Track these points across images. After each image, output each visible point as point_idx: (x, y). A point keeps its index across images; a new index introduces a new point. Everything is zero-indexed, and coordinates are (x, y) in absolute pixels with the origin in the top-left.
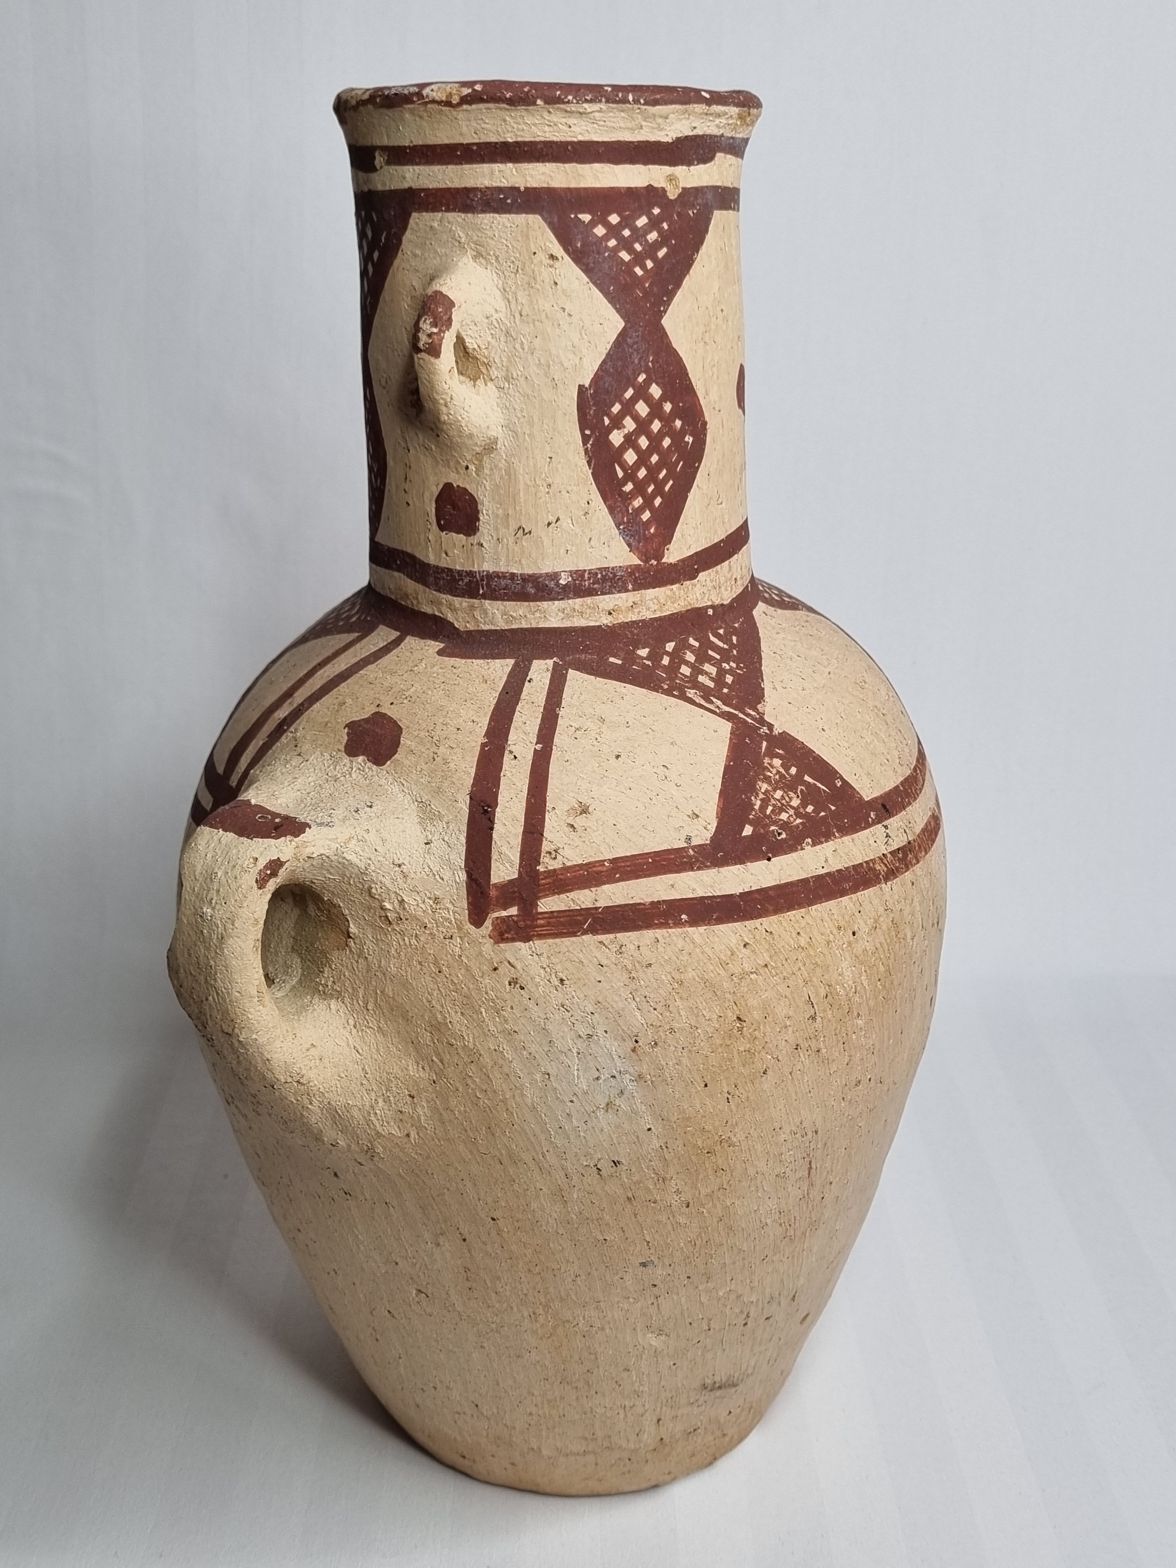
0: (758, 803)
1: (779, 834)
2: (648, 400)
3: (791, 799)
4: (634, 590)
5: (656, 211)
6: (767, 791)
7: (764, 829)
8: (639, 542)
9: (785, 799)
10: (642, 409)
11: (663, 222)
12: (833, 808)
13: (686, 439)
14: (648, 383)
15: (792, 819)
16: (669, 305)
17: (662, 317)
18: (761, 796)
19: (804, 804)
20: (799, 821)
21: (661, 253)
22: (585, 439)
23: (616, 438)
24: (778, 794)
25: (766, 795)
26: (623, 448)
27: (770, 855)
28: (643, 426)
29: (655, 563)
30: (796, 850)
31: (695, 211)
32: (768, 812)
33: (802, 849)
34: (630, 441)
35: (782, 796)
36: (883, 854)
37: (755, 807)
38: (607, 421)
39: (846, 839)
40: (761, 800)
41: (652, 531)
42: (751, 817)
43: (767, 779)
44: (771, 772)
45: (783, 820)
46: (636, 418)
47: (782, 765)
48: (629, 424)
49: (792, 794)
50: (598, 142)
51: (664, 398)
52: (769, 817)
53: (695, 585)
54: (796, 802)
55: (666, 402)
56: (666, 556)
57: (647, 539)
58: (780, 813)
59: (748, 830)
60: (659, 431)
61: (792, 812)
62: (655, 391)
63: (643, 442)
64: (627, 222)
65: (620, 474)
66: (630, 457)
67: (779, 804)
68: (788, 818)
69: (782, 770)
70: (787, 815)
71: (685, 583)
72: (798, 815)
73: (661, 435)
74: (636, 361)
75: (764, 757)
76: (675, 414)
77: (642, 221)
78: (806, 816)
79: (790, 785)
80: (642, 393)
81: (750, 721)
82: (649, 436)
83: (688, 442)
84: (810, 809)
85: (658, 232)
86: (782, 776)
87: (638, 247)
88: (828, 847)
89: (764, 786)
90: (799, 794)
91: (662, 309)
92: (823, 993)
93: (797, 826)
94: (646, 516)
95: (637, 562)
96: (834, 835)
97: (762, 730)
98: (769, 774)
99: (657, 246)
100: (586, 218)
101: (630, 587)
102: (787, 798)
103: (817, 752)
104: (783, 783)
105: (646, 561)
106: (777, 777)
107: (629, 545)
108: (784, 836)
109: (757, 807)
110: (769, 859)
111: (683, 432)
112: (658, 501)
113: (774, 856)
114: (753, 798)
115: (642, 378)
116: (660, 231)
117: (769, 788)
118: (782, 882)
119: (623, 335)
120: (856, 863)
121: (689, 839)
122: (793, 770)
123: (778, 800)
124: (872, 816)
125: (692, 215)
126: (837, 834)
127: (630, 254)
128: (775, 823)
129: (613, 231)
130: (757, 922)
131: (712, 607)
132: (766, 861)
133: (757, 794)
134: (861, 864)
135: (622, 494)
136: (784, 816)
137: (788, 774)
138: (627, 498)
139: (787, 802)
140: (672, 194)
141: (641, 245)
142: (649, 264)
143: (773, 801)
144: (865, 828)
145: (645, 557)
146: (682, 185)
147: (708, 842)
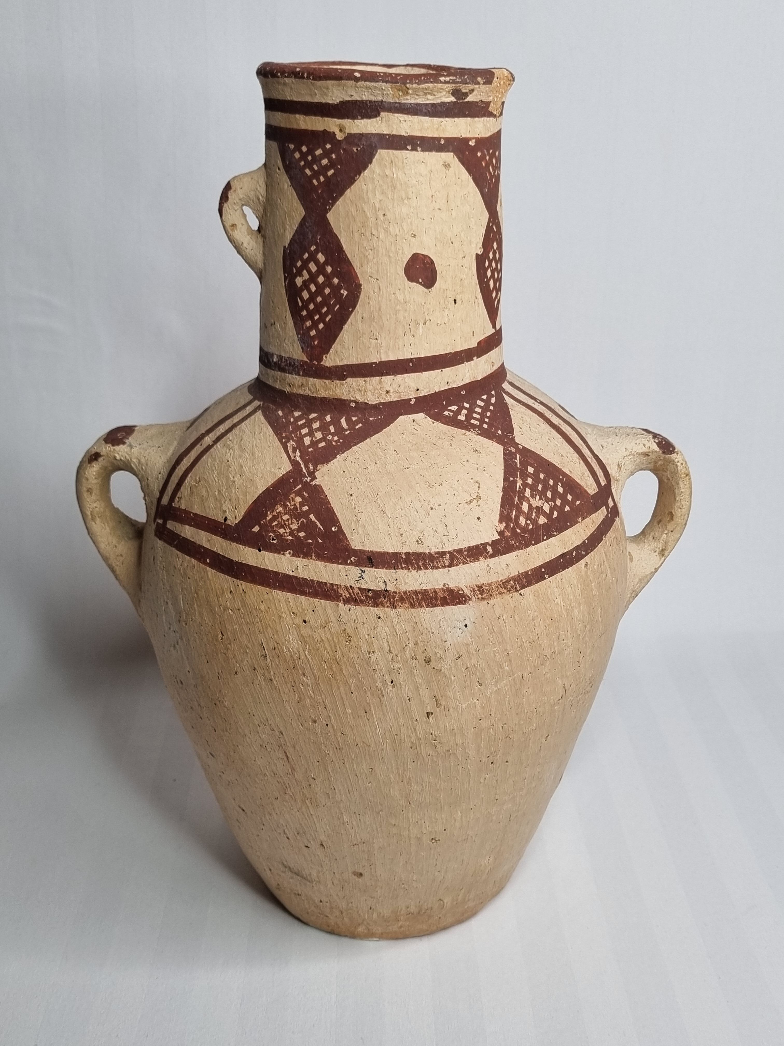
0: (270, 517)
1: (273, 539)
2: (317, 262)
3: (292, 523)
4: (303, 376)
5: (328, 146)
6: (280, 512)
7: (265, 533)
8: (308, 348)
9: (288, 521)
10: (313, 267)
11: (332, 154)
12: (320, 541)
13: (342, 292)
14: (317, 252)
15: (286, 535)
16: (332, 206)
17: (327, 213)
18: (275, 513)
19: (299, 530)
20: (290, 538)
21: (331, 173)
22: (285, 278)
23: (299, 281)
24: (286, 517)
25: (278, 515)
26: (301, 289)
27: (261, 548)
28: (313, 278)
29: (317, 363)
30: (279, 553)
31: (359, 149)
32: (274, 524)
33: (284, 554)
34: (306, 285)
35: (288, 519)
36: (351, 586)
37: (267, 518)
38: (295, 271)
39: (319, 563)
40: (274, 516)
41: (316, 343)
42: (262, 522)
43: (285, 506)
44: (290, 503)
45: (280, 533)
46: (309, 272)
47: (300, 502)
48: (306, 275)
49: (294, 521)
50: (296, 102)
51: (326, 263)
52: (272, 527)
53: (343, 385)
54: (294, 526)
55: (328, 266)
56: (324, 361)
57: (313, 347)
58: (280, 528)
59: (256, 529)
60: (323, 282)
61: (288, 531)
62: (321, 258)
63: (313, 288)
64: (311, 151)
65: (300, 304)
66: (305, 295)
67: (283, 523)
68: (284, 533)
69: (298, 505)
70: (284, 531)
71: (335, 381)
72: (291, 533)
73: (324, 285)
74: (310, 237)
75: (293, 493)
76: (334, 274)
77: (319, 152)
78: (298, 538)
79: (296, 514)
80: (313, 257)
81: (304, 470)
82: (316, 284)
83: (343, 294)
84: (302, 534)
85: (328, 160)
86: (296, 508)
87: (315, 167)
88: (300, 562)
89: (281, 509)
90: (300, 523)
91: (328, 207)
92: (271, 645)
93: (287, 540)
94: (313, 333)
95: (305, 359)
96: (311, 556)
97: (306, 479)
98: (288, 503)
99: (327, 168)
100: (292, 146)
101: (301, 373)
102: (290, 522)
103: (332, 505)
104: (293, 512)
105: (311, 361)
106: (292, 507)
107: (302, 348)
108: (275, 542)
109: (268, 518)
110: (260, 550)
111: (339, 287)
112: (321, 326)
113: (264, 550)
114: (269, 512)
115: (313, 248)
116: (330, 160)
117: (282, 511)
118: (262, 567)
119: (304, 219)
120: (321, 580)
121: (226, 519)
122: (305, 508)
123: (284, 521)
124: (352, 559)
125: (356, 151)
126: (313, 557)
127: (311, 172)
128: (274, 532)
129: (304, 156)
130: (240, 582)
131: (355, 402)
132: (257, 551)
133: (273, 511)
134: (326, 584)
135: (301, 316)
136: (282, 531)
137: (301, 508)
138: (304, 320)
139: (288, 524)
140: (340, 136)
141: (317, 166)
142: (322, 179)
143: (280, 519)
144: (341, 564)
145: (311, 357)
146: (347, 131)
147: (233, 525)
